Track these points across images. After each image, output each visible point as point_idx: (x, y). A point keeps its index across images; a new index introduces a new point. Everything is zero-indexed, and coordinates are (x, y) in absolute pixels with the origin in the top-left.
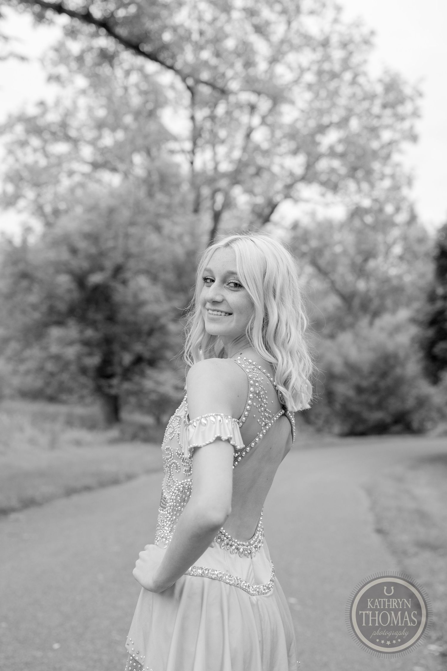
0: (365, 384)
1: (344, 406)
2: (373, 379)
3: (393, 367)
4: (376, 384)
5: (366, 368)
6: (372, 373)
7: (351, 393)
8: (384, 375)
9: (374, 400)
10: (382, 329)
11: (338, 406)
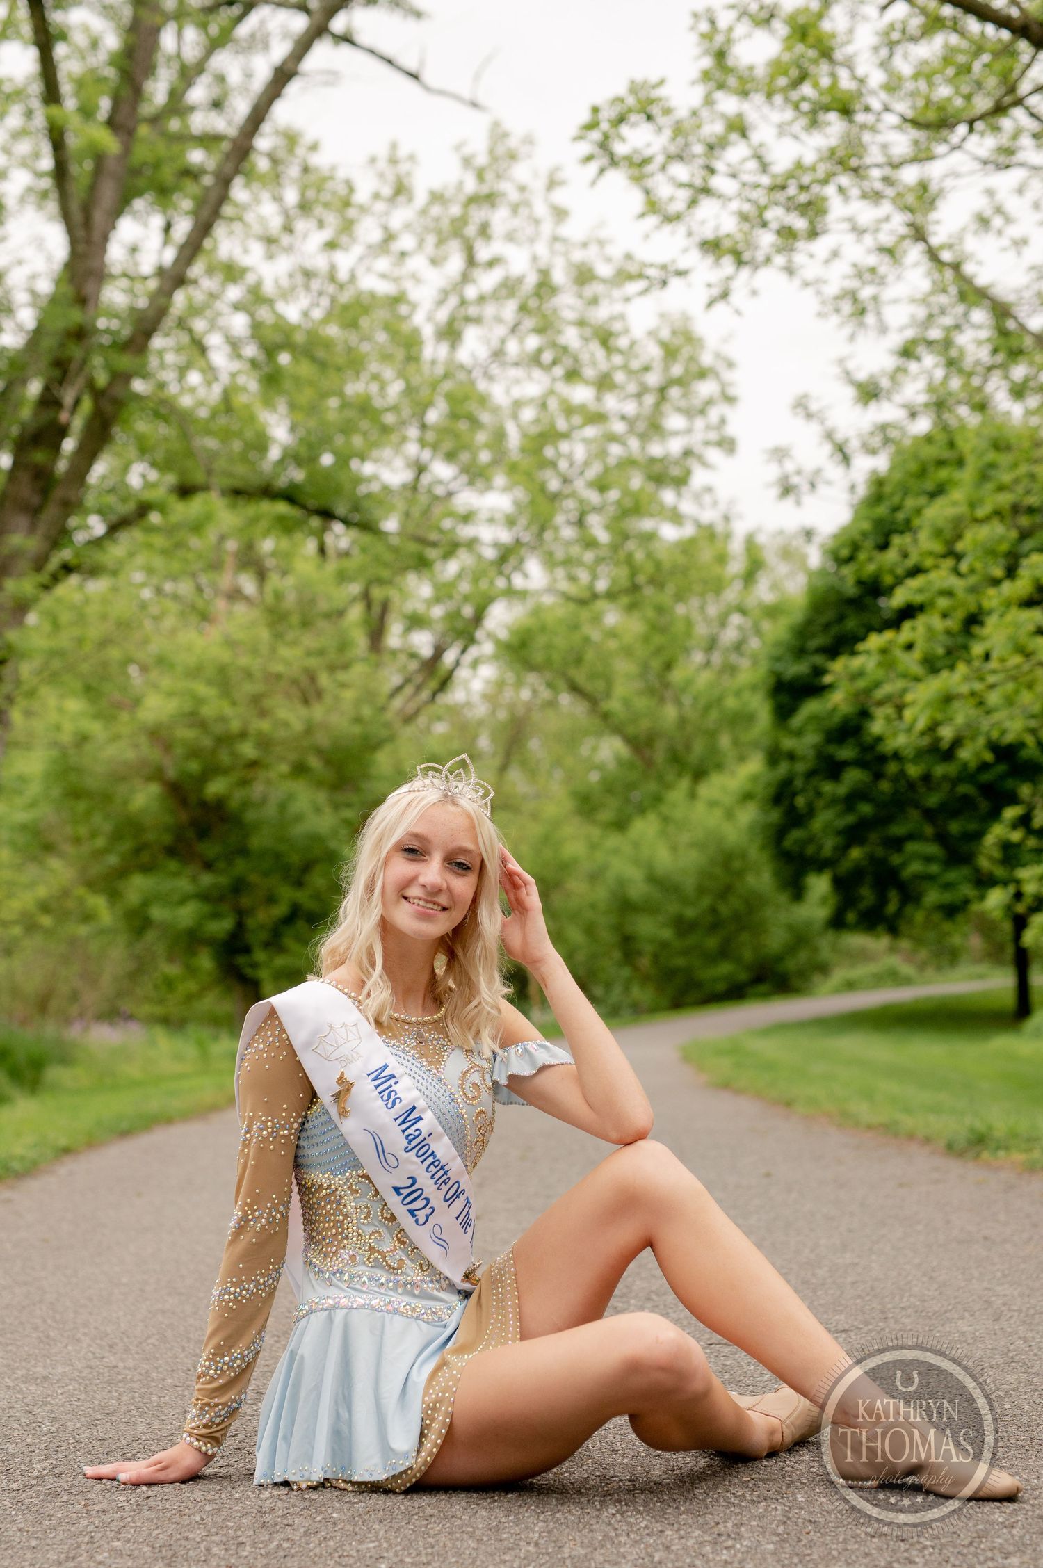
0: (690, 913)
1: (656, 957)
2: (706, 902)
3: (740, 874)
4: (713, 910)
5: (690, 884)
6: (701, 890)
7: (667, 934)
8: (726, 892)
9: (712, 943)
10: (712, 804)
11: (645, 962)
